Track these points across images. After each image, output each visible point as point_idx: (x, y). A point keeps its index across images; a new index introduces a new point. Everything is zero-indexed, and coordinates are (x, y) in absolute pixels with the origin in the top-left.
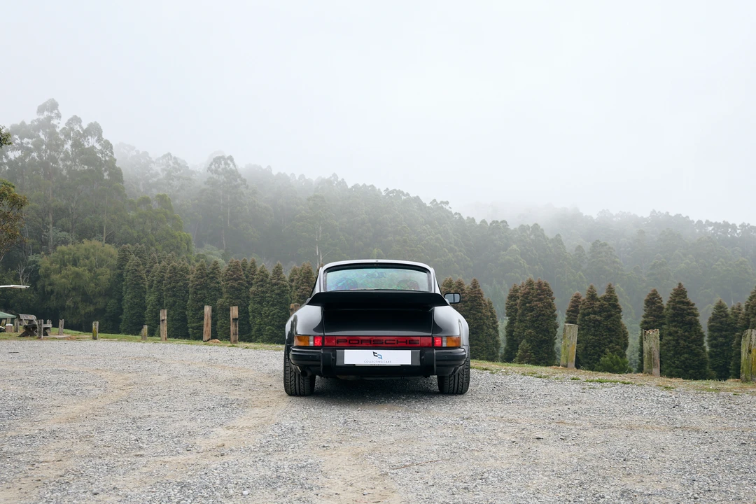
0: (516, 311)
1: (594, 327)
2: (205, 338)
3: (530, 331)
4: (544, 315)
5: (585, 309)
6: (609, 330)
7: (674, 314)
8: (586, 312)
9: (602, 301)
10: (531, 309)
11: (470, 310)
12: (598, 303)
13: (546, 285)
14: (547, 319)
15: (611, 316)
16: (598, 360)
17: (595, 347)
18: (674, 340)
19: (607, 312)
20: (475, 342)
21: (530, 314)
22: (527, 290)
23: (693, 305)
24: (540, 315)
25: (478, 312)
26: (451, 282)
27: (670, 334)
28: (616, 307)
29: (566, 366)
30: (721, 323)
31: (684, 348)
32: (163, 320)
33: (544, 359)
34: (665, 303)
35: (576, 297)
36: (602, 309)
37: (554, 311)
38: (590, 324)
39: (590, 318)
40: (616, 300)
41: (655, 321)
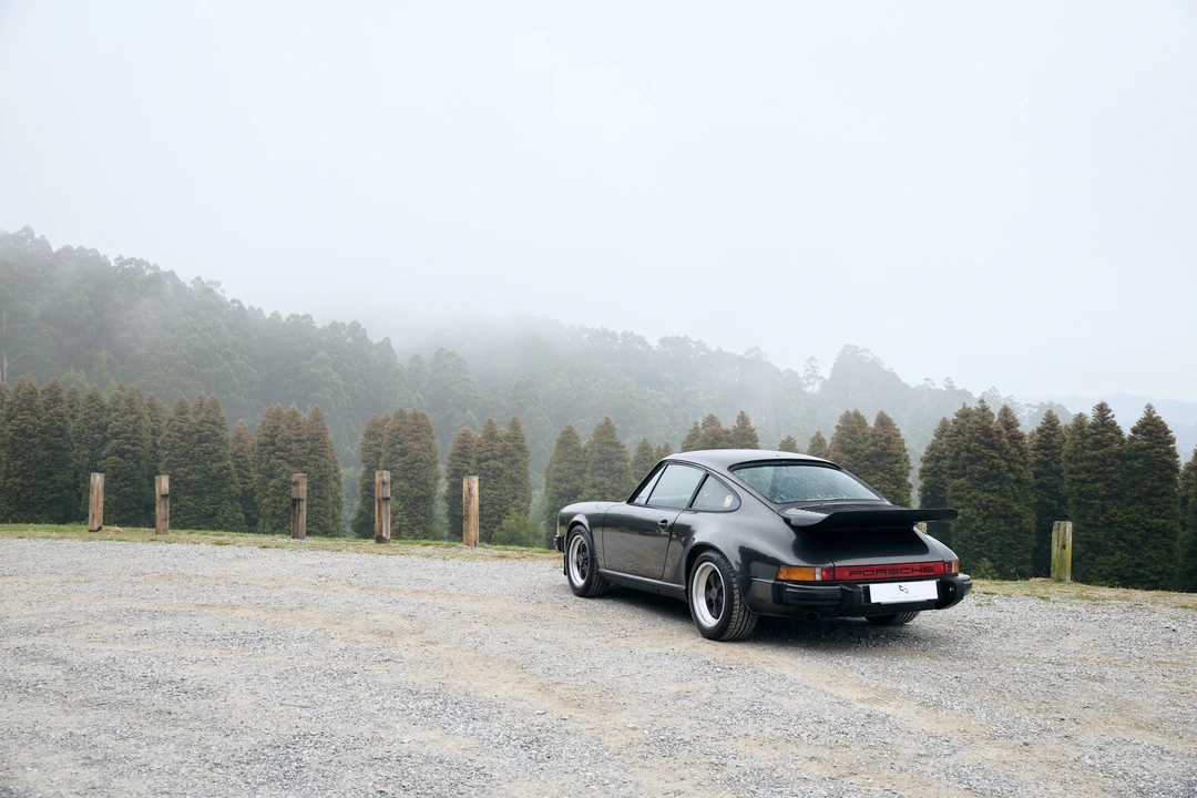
0: (379, 454)
1: (493, 477)
2: (94, 522)
3: (401, 483)
4: (421, 461)
5: (481, 453)
6: (513, 481)
7: (600, 459)
8: (483, 456)
9: (504, 441)
10: (403, 453)
11: (310, 453)
12: (499, 443)
13: (424, 417)
14: (426, 467)
15: (517, 461)
16: (499, 523)
17: (494, 505)
19: (511, 456)
20: (316, 501)
21: (401, 459)
22: (396, 425)
23: (624, 446)
24: (416, 461)
25: (322, 456)
26: (279, 411)
27: (594, 486)
28: (523, 450)
33: (420, 524)
34: (585, 443)
35: (463, 435)
36: (505, 453)
37: (435, 454)
38: (489, 473)
39: (489, 466)
40: (523, 440)
41: (570, 468)
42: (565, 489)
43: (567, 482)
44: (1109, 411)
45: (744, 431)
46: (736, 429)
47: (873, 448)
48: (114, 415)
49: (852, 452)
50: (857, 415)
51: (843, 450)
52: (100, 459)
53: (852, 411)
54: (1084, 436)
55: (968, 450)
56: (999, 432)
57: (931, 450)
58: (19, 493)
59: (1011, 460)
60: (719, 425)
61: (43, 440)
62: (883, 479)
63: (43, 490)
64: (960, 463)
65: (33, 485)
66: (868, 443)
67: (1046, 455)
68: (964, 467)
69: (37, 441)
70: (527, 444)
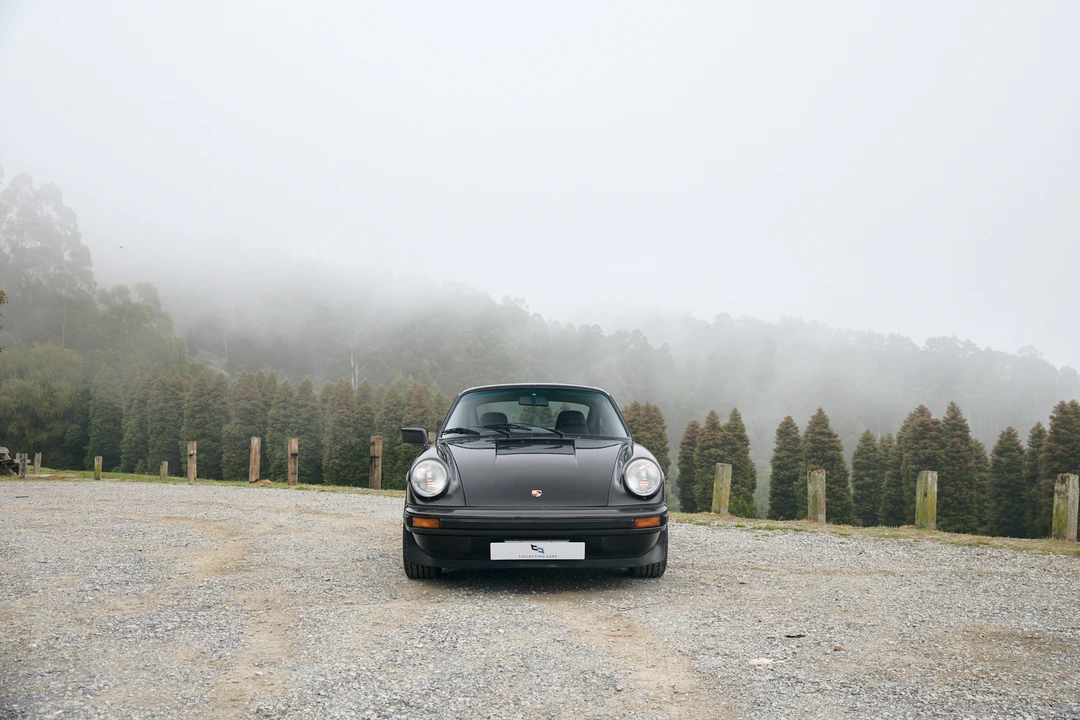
2: (253, 477)
5: (704, 442)
7: (813, 448)
8: (706, 444)
9: (725, 431)
12: (720, 433)
13: (656, 410)
15: (737, 449)
19: (732, 444)
22: (632, 417)
23: (836, 436)
28: (743, 439)
29: (718, 512)
30: (868, 458)
32: (191, 455)
34: (801, 433)
35: (692, 425)
36: (726, 442)
37: (666, 443)
38: (711, 460)
39: (710, 453)
40: (743, 430)
41: (789, 457)
42: (784, 476)
43: (787, 470)
45: (954, 421)
46: (946, 421)
48: (407, 408)
49: (1068, 442)
50: (1074, 405)
51: (1057, 440)
52: (397, 445)
53: (1067, 402)
58: (338, 472)
60: (929, 415)
61: (356, 429)
63: (356, 470)
65: (348, 466)
69: (351, 430)
70: (748, 433)
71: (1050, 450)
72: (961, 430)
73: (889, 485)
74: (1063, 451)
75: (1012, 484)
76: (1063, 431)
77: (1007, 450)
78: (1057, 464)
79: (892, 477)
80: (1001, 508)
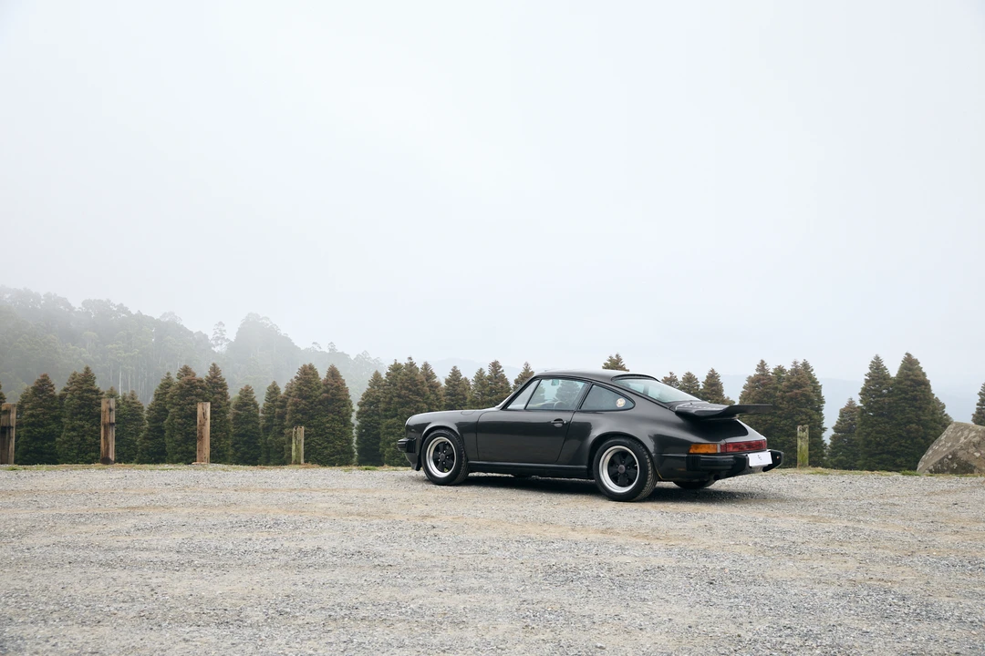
7: (80, 405)
18: (78, 436)
27: (73, 429)
31: (91, 445)
41: (44, 414)
42: (39, 432)
44: (500, 367)
45: (215, 380)
46: (209, 381)
47: (325, 395)
49: (308, 398)
50: (311, 368)
51: (300, 396)
53: (307, 364)
54: (484, 386)
55: (399, 396)
56: (422, 383)
57: (366, 397)
59: (431, 404)
60: (194, 375)
62: (333, 420)
64: (392, 406)
66: (321, 391)
67: (453, 401)
68: (396, 410)
71: (295, 404)
72: (221, 387)
73: (145, 438)
74: (305, 405)
75: (248, 433)
76: (305, 389)
77: (246, 405)
78: (299, 416)
79: (149, 430)
80: (239, 454)
